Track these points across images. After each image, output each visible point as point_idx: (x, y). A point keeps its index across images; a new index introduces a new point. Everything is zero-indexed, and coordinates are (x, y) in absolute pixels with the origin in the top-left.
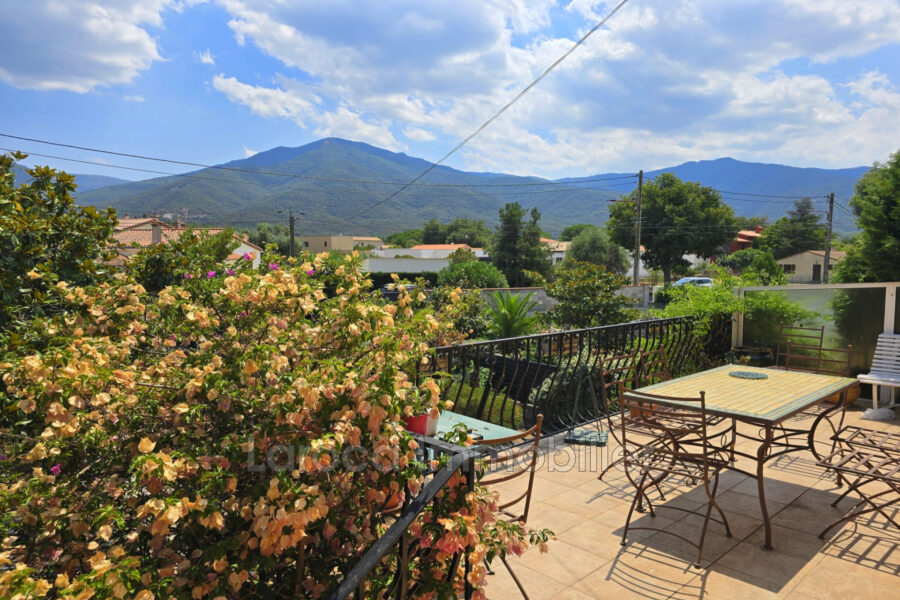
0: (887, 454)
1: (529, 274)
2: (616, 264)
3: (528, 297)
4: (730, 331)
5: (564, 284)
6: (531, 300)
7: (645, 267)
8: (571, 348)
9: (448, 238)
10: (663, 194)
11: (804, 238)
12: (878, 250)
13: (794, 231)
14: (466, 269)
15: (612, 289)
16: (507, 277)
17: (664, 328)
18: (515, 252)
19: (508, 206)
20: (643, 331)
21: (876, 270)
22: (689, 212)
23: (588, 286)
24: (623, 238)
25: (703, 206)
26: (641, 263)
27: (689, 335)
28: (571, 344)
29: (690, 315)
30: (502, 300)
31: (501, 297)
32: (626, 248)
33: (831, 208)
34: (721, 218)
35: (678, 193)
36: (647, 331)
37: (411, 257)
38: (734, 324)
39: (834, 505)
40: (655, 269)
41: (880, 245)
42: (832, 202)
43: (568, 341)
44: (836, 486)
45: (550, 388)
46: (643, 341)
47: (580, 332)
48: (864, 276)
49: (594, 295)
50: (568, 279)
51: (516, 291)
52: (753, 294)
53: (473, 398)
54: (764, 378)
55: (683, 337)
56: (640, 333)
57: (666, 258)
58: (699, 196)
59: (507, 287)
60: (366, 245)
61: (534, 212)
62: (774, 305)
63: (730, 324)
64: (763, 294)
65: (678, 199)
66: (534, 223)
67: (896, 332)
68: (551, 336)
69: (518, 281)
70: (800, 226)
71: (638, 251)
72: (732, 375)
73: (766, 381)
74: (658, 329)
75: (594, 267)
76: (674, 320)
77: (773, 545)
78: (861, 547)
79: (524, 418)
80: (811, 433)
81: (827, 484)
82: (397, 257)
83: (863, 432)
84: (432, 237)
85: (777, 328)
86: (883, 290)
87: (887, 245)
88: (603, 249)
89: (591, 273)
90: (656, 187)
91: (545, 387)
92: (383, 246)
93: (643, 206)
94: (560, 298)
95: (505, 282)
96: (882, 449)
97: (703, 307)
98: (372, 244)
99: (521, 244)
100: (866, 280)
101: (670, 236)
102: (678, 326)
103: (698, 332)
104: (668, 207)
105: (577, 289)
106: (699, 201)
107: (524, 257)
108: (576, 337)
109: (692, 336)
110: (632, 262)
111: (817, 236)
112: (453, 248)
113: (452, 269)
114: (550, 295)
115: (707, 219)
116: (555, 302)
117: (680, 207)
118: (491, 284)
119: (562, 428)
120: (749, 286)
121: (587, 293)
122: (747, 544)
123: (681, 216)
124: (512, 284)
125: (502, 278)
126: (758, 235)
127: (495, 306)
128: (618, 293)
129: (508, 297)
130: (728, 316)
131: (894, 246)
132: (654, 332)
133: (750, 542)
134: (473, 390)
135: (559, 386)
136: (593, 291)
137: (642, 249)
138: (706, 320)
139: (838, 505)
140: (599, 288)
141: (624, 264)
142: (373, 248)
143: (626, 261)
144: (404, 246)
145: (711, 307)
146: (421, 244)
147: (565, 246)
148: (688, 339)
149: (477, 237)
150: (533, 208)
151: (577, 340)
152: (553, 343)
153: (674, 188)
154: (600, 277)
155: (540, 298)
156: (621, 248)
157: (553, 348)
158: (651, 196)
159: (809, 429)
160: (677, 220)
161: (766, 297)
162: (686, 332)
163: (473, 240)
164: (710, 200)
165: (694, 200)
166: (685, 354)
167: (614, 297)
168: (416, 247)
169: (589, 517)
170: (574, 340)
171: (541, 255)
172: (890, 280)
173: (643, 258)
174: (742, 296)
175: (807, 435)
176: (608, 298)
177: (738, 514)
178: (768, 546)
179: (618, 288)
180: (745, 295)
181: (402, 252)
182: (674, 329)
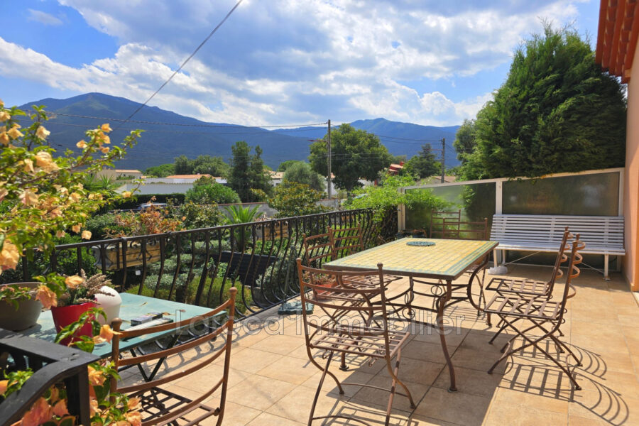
0: (521, 296)
1: (255, 191)
2: (316, 185)
3: (255, 209)
4: (396, 219)
5: (281, 199)
6: (257, 211)
7: (335, 188)
8: (281, 234)
9: (195, 170)
10: (344, 138)
11: (428, 169)
12: (491, 156)
13: (422, 164)
14: (208, 190)
15: (314, 200)
16: (240, 196)
17: (353, 217)
18: (245, 177)
19: (238, 145)
20: (338, 220)
21: (490, 170)
22: (361, 150)
23: (298, 199)
24: (320, 168)
25: (369, 146)
26: (332, 185)
27: (370, 222)
28: (281, 230)
29: (370, 206)
30: (236, 212)
31: (236, 210)
32: (322, 175)
33: (444, 148)
34: (381, 154)
35: (354, 137)
36: (341, 219)
37: (164, 183)
38: (399, 213)
39: (491, 343)
40: (341, 189)
41: (491, 152)
42: (444, 144)
43: (279, 228)
44: (488, 326)
45: (271, 274)
46: (338, 227)
47: (288, 220)
48: (482, 175)
49: (302, 206)
50: (284, 194)
51: (247, 206)
52: (411, 191)
53: (214, 286)
54: (433, 245)
55: (366, 225)
56: (335, 222)
57: (347, 181)
58: (366, 140)
59: (240, 203)
60: (127, 176)
61: (257, 149)
62: (425, 198)
63: (396, 214)
64: (417, 191)
65: (353, 141)
66: (258, 157)
67: (503, 213)
68: (263, 223)
69: (248, 199)
70: (425, 161)
71: (330, 177)
72: (409, 244)
73: (435, 247)
74: (348, 217)
75: (301, 186)
76: (359, 211)
77: (457, 386)
78: (523, 377)
79: (253, 298)
80: (469, 286)
81: (481, 326)
82: (152, 183)
83: (505, 282)
84: (182, 170)
85: (428, 215)
86: (494, 184)
87: (496, 152)
88: (307, 176)
89: (299, 191)
90: (339, 133)
91: (268, 273)
92: (142, 177)
93: (332, 146)
94: (279, 208)
95: (239, 199)
96: (518, 293)
97: (379, 201)
98: (134, 175)
99: (250, 172)
100: (484, 178)
101: (350, 166)
102: (362, 215)
103: (377, 219)
104: (348, 147)
105: (290, 202)
106: (366, 143)
107: (252, 181)
108: (285, 224)
109: (372, 222)
110: (327, 185)
111: (435, 167)
112: (199, 176)
113: (196, 190)
114: (271, 206)
115: (372, 155)
116: (275, 212)
117: (355, 147)
118: (227, 201)
119: (276, 302)
120: (407, 186)
121: (297, 204)
122: (435, 389)
123: (356, 152)
124: (244, 200)
125: (236, 196)
126: (402, 167)
127: (231, 217)
128: (318, 204)
129: (241, 210)
130: (395, 208)
131: (500, 153)
132: (346, 221)
133: (437, 386)
134: (213, 280)
135: (280, 271)
136: (301, 202)
137: (333, 176)
138: (382, 210)
139: (494, 342)
140: (305, 200)
141: (322, 186)
142: (134, 178)
143: (323, 185)
144: (159, 176)
145: (383, 201)
146: (173, 174)
147: (280, 175)
148: (370, 225)
149: (218, 169)
150: (257, 146)
151: (287, 227)
152: (265, 229)
153: (351, 134)
154: (306, 193)
155: (265, 210)
156: (319, 175)
157: (266, 235)
158: (337, 139)
159: (467, 283)
160: (354, 155)
161: (420, 193)
162: (368, 219)
163: (214, 171)
164: (373, 143)
165: (364, 142)
166: (367, 237)
167: (316, 207)
168: (170, 177)
169: (299, 383)
170: (284, 227)
171: (264, 179)
172: (499, 177)
173: (334, 182)
174: (404, 193)
175: (466, 288)
176: (312, 207)
177: (424, 361)
178: (453, 389)
179: (318, 200)
180: (405, 192)
181: (156, 180)
182: (360, 217)
